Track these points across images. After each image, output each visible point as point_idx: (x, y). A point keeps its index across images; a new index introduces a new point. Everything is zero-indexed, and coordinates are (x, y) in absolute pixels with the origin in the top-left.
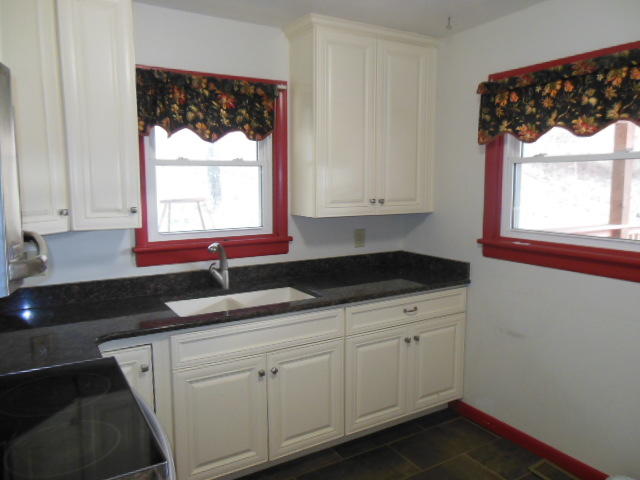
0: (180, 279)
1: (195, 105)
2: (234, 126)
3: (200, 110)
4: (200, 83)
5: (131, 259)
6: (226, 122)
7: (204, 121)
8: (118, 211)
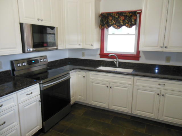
0: (108, 62)
1: (114, 20)
2: (124, 25)
3: (115, 21)
4: (115, 15)
5: (99, 56)
6: (122, 24)
7: (116, 24)
8: (90, 45)
